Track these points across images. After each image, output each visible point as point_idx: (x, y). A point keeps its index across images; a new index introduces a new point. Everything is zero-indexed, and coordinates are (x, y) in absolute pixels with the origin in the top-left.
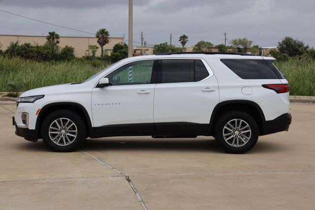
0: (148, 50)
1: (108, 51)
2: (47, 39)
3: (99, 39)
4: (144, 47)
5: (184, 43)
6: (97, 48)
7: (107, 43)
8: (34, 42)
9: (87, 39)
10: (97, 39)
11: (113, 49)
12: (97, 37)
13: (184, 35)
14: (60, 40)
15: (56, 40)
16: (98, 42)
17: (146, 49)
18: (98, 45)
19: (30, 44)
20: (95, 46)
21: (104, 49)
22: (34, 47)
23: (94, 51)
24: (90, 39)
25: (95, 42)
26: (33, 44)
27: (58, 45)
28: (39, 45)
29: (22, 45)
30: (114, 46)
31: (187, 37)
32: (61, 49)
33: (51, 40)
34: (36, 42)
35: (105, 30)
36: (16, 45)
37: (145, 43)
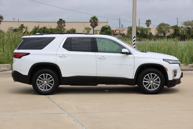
0: (124, 30)
1: (98, 31)
2: (57, 23)
3: (92, 23)
4: (122, 28)
5: (148, 25)
6: (90, 29)
7: (97, 26)
8: (49, 26)
9: (83, 23)
10: (90, 23)
11: (101, 30)
12: (90, 22)
13: (149, 20)
14: (66, 24)
15: (63, 24)
16: (91, 25)
17: (123, 29)
18: (91, 27)
19: (46, 27)
20: (89, 28)
21: (95, 30)
22: (49, 29)
23: (88, 31)
24: (85, 23)
25: (89, 25)
26: (48, 28)
27: (64, 27)
28: (52, 28)
29: (41, 28)
30: (102, 27)
31: (150, 21)
32: (66, 30)
33: (60, 24)
34: (50, 26)
35: (96, 17)
36: (37, 28)
37: (122, 26)
